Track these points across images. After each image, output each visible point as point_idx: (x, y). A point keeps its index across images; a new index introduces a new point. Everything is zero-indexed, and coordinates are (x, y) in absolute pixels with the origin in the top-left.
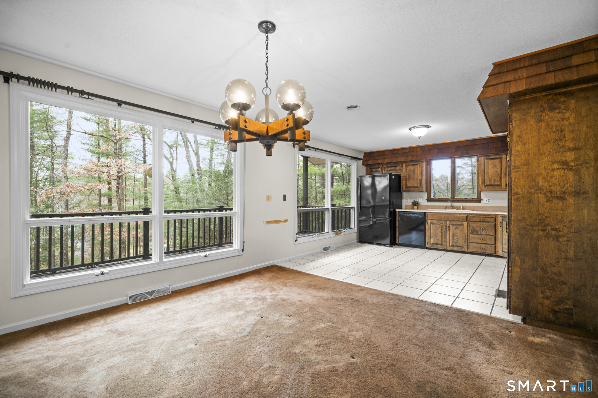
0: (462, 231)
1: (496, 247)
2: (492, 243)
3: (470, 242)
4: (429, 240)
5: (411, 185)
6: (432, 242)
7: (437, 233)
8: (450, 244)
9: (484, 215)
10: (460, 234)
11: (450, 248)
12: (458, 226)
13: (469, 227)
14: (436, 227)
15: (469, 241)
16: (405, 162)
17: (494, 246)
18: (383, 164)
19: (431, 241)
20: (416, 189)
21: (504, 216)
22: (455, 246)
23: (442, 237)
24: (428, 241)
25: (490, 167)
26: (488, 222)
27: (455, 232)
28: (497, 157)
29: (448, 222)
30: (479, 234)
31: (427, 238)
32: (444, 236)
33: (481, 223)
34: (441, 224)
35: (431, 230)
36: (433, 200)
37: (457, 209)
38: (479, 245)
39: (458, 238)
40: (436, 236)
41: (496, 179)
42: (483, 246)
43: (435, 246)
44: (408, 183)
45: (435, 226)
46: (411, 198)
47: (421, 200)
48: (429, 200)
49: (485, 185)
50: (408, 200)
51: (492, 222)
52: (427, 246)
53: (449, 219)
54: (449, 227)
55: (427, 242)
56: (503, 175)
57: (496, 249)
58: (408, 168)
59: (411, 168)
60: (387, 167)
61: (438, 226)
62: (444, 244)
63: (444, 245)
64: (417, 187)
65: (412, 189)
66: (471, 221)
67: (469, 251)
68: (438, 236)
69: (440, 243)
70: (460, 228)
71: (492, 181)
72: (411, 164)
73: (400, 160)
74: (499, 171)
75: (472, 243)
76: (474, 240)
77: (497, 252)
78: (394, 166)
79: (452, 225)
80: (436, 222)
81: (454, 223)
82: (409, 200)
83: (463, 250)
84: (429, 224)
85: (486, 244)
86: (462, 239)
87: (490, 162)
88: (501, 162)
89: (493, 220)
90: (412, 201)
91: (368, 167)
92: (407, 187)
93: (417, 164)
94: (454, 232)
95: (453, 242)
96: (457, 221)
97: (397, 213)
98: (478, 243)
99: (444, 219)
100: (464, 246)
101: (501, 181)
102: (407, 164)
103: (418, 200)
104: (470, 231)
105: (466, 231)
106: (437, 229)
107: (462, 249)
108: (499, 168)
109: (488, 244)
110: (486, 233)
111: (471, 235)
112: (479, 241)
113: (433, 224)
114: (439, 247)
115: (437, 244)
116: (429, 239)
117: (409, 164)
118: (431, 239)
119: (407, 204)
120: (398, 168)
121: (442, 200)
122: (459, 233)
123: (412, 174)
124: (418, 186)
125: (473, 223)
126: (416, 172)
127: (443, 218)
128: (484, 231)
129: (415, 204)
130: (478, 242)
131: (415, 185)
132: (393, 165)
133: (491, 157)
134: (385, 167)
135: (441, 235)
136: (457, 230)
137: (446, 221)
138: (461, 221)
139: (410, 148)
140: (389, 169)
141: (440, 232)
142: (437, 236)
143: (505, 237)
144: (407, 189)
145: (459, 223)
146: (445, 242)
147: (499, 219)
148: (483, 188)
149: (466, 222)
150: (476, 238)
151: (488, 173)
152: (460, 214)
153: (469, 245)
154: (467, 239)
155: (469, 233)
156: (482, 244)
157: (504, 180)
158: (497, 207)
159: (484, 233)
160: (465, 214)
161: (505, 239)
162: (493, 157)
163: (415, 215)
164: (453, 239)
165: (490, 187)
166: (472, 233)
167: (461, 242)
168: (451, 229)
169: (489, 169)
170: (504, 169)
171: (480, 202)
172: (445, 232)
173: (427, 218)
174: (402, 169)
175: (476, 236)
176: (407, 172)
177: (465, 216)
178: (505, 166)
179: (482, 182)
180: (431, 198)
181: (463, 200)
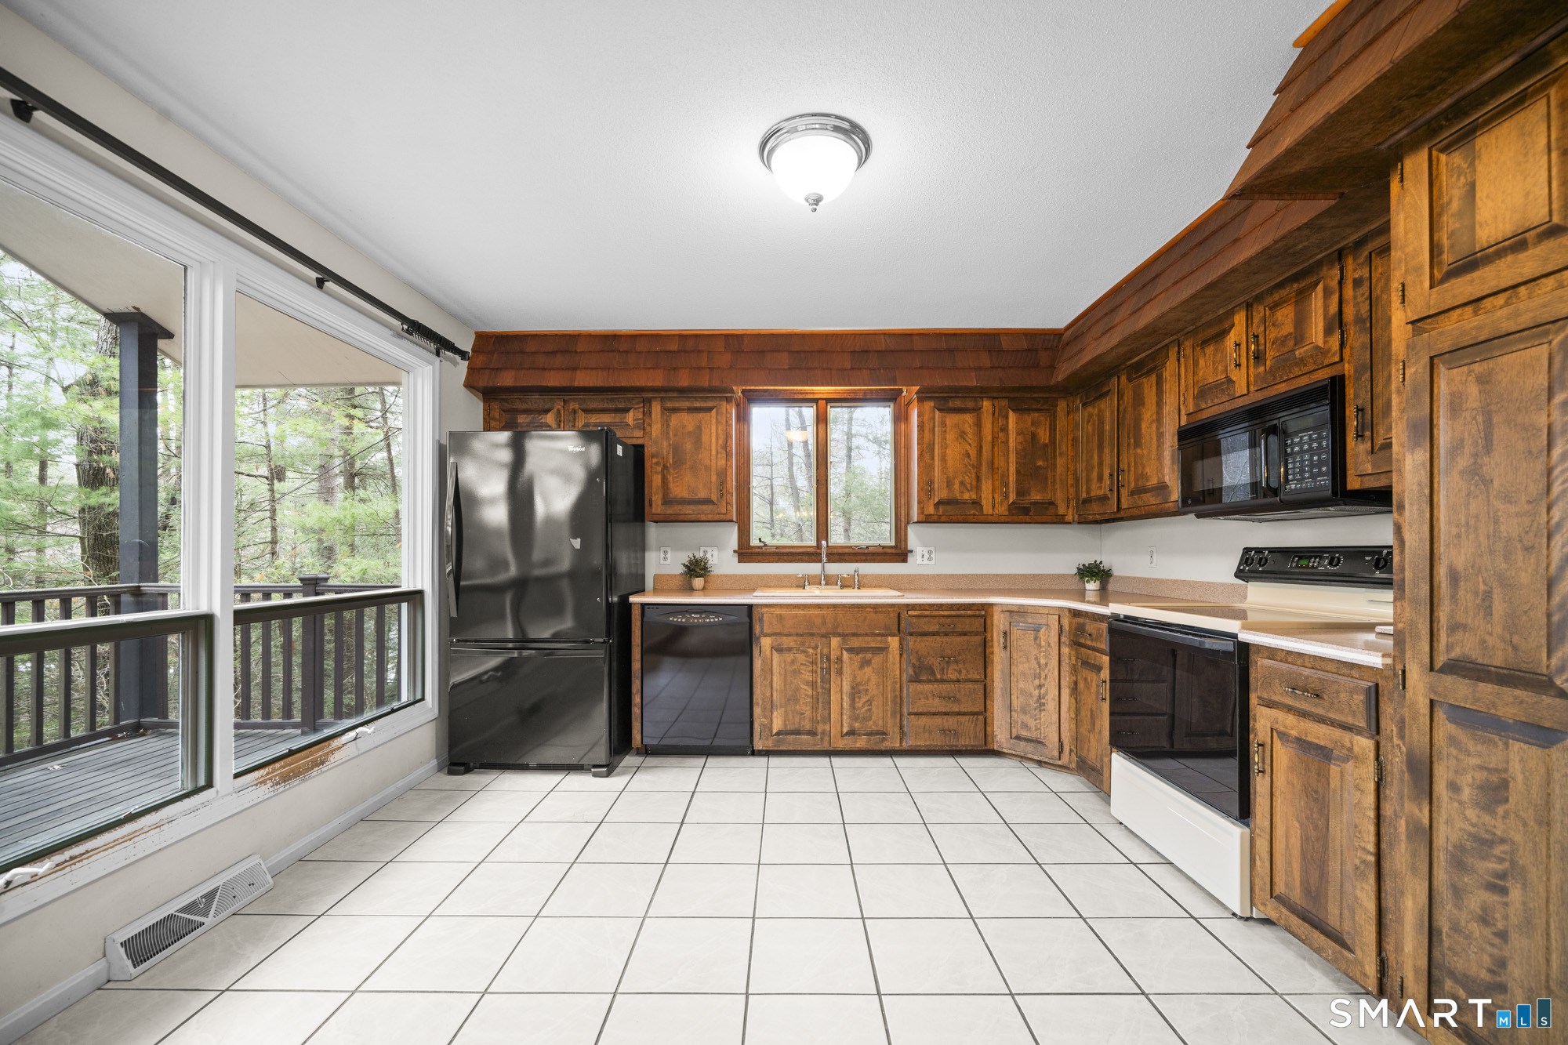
0: (883, 672)
1: (988, 720)
2: (977, 710)
3: (910, 714)
4: (765, 721)
5: (685, 494)
6: (777, 725)
7: (798, 689)
8: (842, 725)
9: (951, 607)
10: (878, 685)
11: (841, 744)
12: (869, 656)
13: (905, 656)
14: (793, 662)
15: (905, 711)
17: (981, 718)
18: (565, 391)
19: (775, 721)
20: (704, 507)
21: (1016, 609)
22: (860, 735)
23: (816, 699)
24: (762, 725)
25: (951, 436)
26: (965, 634)
27: (859, 679)
28: (970, 404)
29: (835, 642)
30: (937, 681)
31: (757, 711)
32: (822, 699)
33: (945, 639)
34: (811, 651)
35: (775, 679)
36: (758, 554)
37: (842, 587)
38: (938, 720)
39: (869, 702)
40: (792, 698)
41: (967, 480)
42: (950, 722)
43: (790, 742)
44: (671, 485)
45: (789, 657)
46: (679, 548)
47: (716, 553)
48: (746, 553)
49: (936, 500)
50: (665, 552)
51: (977, 634)
52: (758, 745)
53: (840, 630)
54: (840, 659)
55: (757, 726)
56: (984, 468)
57: (988, 729)
58: (675, 420)
59: (688, 421)
60: (586, 411)
61: (801, 657)
62: (820, 728)
63: (823, 733)
64: (709, 501)
65: (688, 510)
66: (911, 635)
67: (906, 744)
68: (802, 701)
69: (808, 727)
70: (877, 660)
71: (956, 486)
72: (686, 404)
73: (642, 379)
74: (973, 453)
75: (916, 714)
76: (923, 702)
77: (989, 739)
78: (617, 410)
79: (850, 650)
80: (792, 644)
81: (855, 643)
82: (669, 555)
83: (886, 745)
84: (768, 652)
85: (959, 714)
86: (884, 704)
87: (952, 419)
88: (978, 425)
89: (977, 624)
90: (684, 557)
91: (495, 406)
92: (667, 501)
93: (709, 410)
94: (855, 677)
95: (855, 718)
96: (867, 635)
97: (636, 613)
98: (934, 714)
99: (823, 631)
100: (890, 731)
101: (978, 488)
102: (669, 405)
103: (705, 552)
104: (911, 671)
105: (898, 672)
106: (797, 672)
107: (884, 740)
108: (974, 444)
109: (965, 714)
110: (960, 672)
111: (913, 687)
112: (936, 705)
113: (780, 650)
114: (806, 741)
115: (797, 732)
116: (765, 717)
117: (677, 405)
118: (775, 714)
119: (659, 572)
120: (630, 418)
121: (787, 554)
122: (874, 679)
123: (688, 446)
124: (714, 498)
125: (919, 639)
126: (705, 439)
127: (816, 626)
128: (953, 666)
129: (696, 569)
130: (933, 710)
131: (702, 494)
132: (611, 406)
133: (951, 404)
134: (575, 412)
135: (810, 692)
136: (868, 670)
137: (826, 636)
138: (883, 635)
139: (683, 337)
141: (807, 683)
142: (796, 701)
143: (1022, 685)
144: (670, 511)
145: (873, 643)
146: (825, 723)
147: (999, 622)
148: (931, 510)
149: (897, 639)
150: (927, 695)
151: (943, 459)
152: (876, 608)
153: (905, 722)
154: (899, 701)
155: (905, 677)
156: (946, 714)
157: (986, 486)
158: (953, 576)
159: (953, 676)
160: (893, 605)
161: (1023, 692)
162: (958, 403)
163: (713, 619)
164: (853, 706)
165: (949, 508)
166: (915, 679)
167: (880, 716)
168: (847, 670)
169: (944, 446)
170: (986, 448)
171: (905, 560)
172: (826, 681)
173: (757, 629)
174: (647, 421)
175: (928, 687)
176: (668, 438)
177: (894, 615)
178: (990, 438)
179: (927, 487)
180: (749, 547)
181: (855, 554)
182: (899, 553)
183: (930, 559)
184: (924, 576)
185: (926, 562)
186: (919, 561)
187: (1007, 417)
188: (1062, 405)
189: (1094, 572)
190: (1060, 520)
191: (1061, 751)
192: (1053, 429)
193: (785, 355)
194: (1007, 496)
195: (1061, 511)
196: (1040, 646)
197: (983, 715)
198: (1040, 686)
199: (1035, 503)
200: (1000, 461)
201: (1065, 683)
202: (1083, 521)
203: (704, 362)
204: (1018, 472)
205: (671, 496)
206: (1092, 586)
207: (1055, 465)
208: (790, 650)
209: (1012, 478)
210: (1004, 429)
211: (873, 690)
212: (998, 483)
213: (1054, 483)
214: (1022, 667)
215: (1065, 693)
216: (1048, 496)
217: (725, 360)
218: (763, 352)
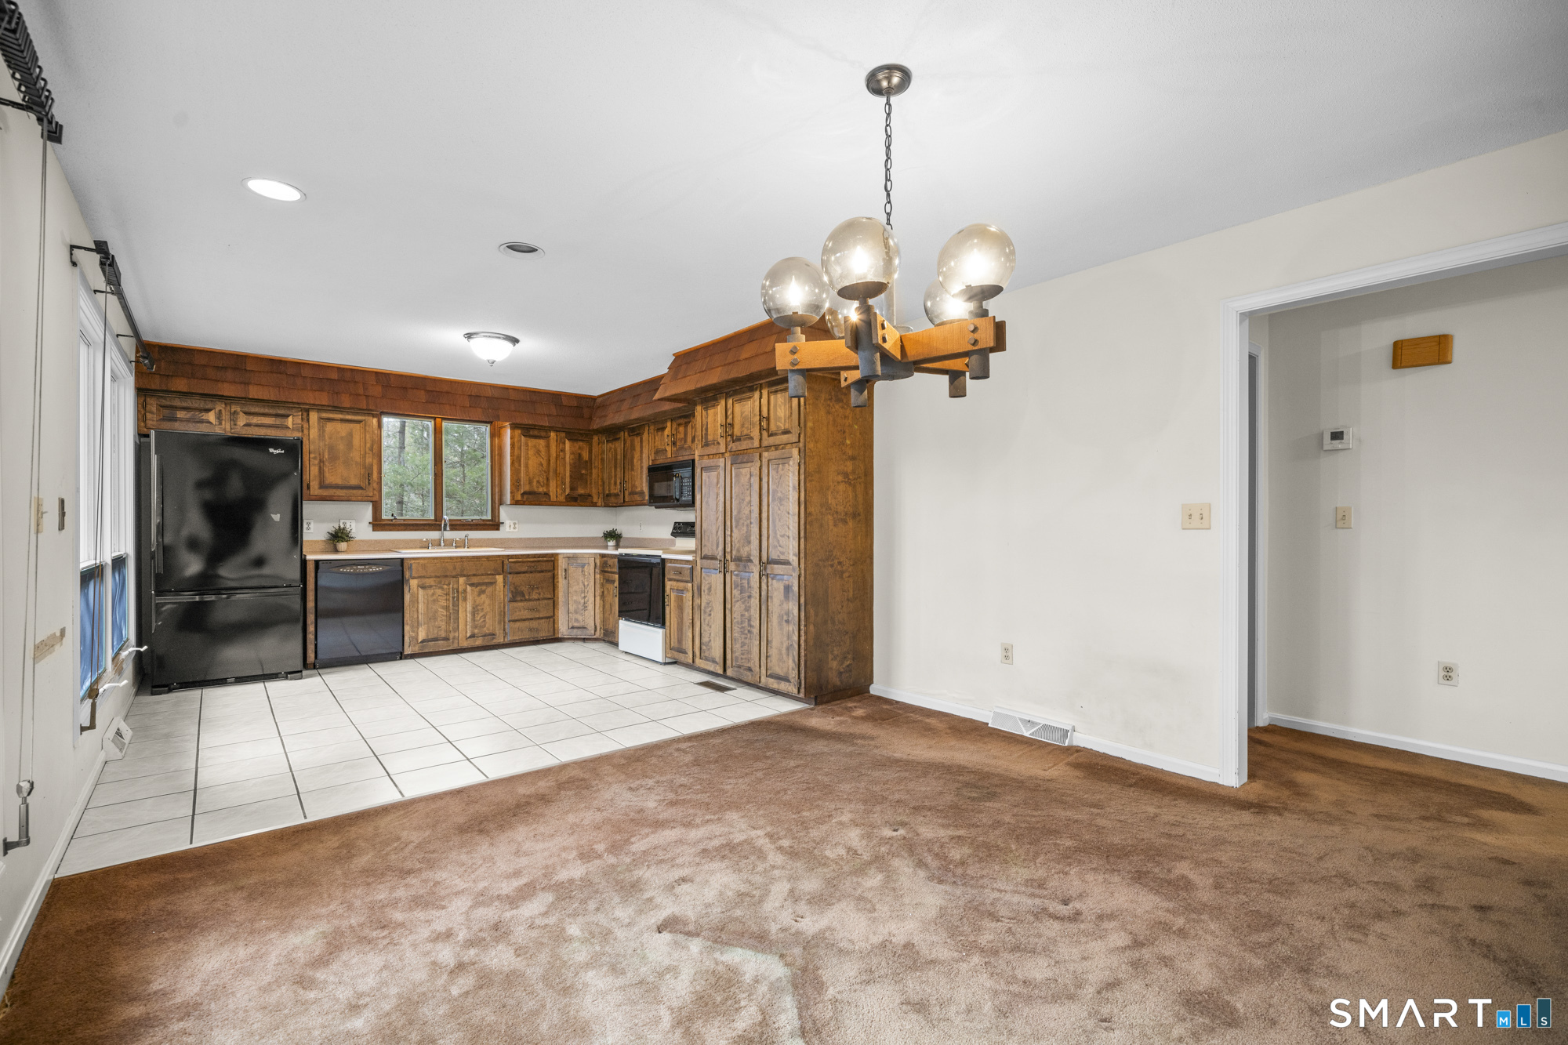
0: (493, 597)
1: (556, 621)
2: (548, 615)
3: (509, 621)
4: (413, 634)
5: (339, 481)
6: (422, 636)
7: (436, 612)
8: (466, 632)
9: (534, 556)
10: (489, 605)
11: (465, 644)
12: (484, 588)
13: (506, 586)
14: (433, 594)
15: (507, 620)
16: (320, 408)
17: (551, 620)
18: (233, 399)
19: (420, 634)
20: (355, 491)
21: (572, 556)
22: (478, 637)
23: (449, 617)
24: (411, 637)
25: (531, 453)
26: (542, 572)
27: (477, 602)
28: (543, 434)
29: (462, 580)
30: (526, 600)
31: (407, 628)
32: (453, 616)
33: (531, 575)
34: (445, 587)
35: (420, 606)
36: (389, 525)
37: (456, 547)
38: (527, 623)
39: (484, 616)
40: (432, 617)
41: (541, 480)
42: (534, 624)
43: (430, 647)
44: (327, 475)
45: (430, 592)
46: (325, 520)
47: (354, 524)
48: (378, 524)
49: (522, 492)
50: (317, 523)
51: (549, 571)
52: (407, 651)
53: (465, 573)
54: (465, 591)
55: (406, 639)
56: (551, 474)
57: (556, 626)
58: (330, 427)
59: (341, 428)
60: (246, 413)
61: (439, 592)
62: (451, 636)
63: (454, 638)
64: (359, 487)
65: (341, 493)
66: (510, 573)
67: (507, 640)
68: (439, 619)
69: (443, 635)
70: (489, 590)
71: (535, 484)
72: (338, 416)
73: (310, 397)
74: (545, 463)
75: (513, 621)
76: (517, 613)
77: (556, 632)
78: (277, 415)
79: (472, 585)
80: (433, 583)
81: (475, 580)
83: (495, 641)
84: (415, 589)
85: (539, 618)
86: (494, 616)
87: (532, 442)
88: (548, 446)
89: (549, 566)
91: (150, 401)
92: (322, 486)
93: (360, 421)
94: (475, 601)
95: (475, 627)
96: (483, 575)
97: (311, 568)
98: (524, 620)
99: (454, 573)
100: (497, 632)
101: (548, 485)
102: (324, 415)
103: (344, 523)
104: (510, 595)
105: (502, 597)
106: (435, 601)
107: (493, 638)
108: (545, 458)
109: (542, 618)
110: (539, 594)
111: (512, 604)
112: (526, 614)
113: (423, 587)
114: (442, 645)
115: (436, 639)
116: (413, 632)
117: (331, 416)
118: (420, 629)
119: (313, 538)
120: (290, 421)
121: (413, 525)
122: (487, 602)
123: (341, 447)
124: (363, 485)
125: (515, 575)
126: (355, 442)
127: (447, 572)
128: (535, 591)
130: (524, 618)
131: (354, 482)
132: (271, 411)
133: (531, 433)
134: (235, 413)
135: (445, 613)
136: (483, 596)
137: (456, 576)
138: (493, 575)
139: (341, 370)
140: (255, 420)
141: (443, 607)
142: (435, 619)
143: (575, 598)
144: (325, 493)
145: (487, 580)
146: (455, 632)
147: (562, 564)
148: (519, 497)
149: (502, 576)
150: (521, 609)
151: (527, 466)
152: (488, 558)
153: (507, 627)
154: (503, 614)
155: (506, 599)
156: (531, 619)
157: (553, 484)
158: (529, 539)
159: (535, 596)
160: (499, 556)
161: (575, 601)
162: (536, 433)
163: (374, 569)
164: (474, 620)
165: (530, 496)
166: (513, 600)
167: (491, 624)
168: (469, 597)
169: (527, 459)
170: (552, 461)
171: (498, 529)
172: (456, 605)
173: (407, 574)
174: (306, 425)
175: (520, 604)
176: (324, 440)
177: (499, 562)
178: (555, 455)
179: (516, 483)
180: (381, 520)
181: (463, 525)
182: (494, 525)
183: (515, 528)
184: (511, 539)
185: (512, 530)
186: (508, 529)
187: (564, 443)
188: (595, 439)
189: (613, 535)
190: (594, 505)
191: (595, 631)
192: (590, 452)
193: (423, 392)
194: (565, 491)
195: (595, 500)
196: (584, 575)
197: (552, 618)
198: (585, 597)
199: (581, 495)
200: (560, 469)
201: (597, 594)
202: (606, 505)
203: (361, 391)
204: (571, 477)
205: (327, 482)
206: (611, 543)
207: (591, 473)
208: (431, 586)
209: (568, 480)
210: (563, 450)
211: (487, 608)
212: (559, 483)
213: (591, 483)
214: (575, 588)
215: (598, 598)
216: (587, 492)
217: (376, 390)
218: (406, 388)
